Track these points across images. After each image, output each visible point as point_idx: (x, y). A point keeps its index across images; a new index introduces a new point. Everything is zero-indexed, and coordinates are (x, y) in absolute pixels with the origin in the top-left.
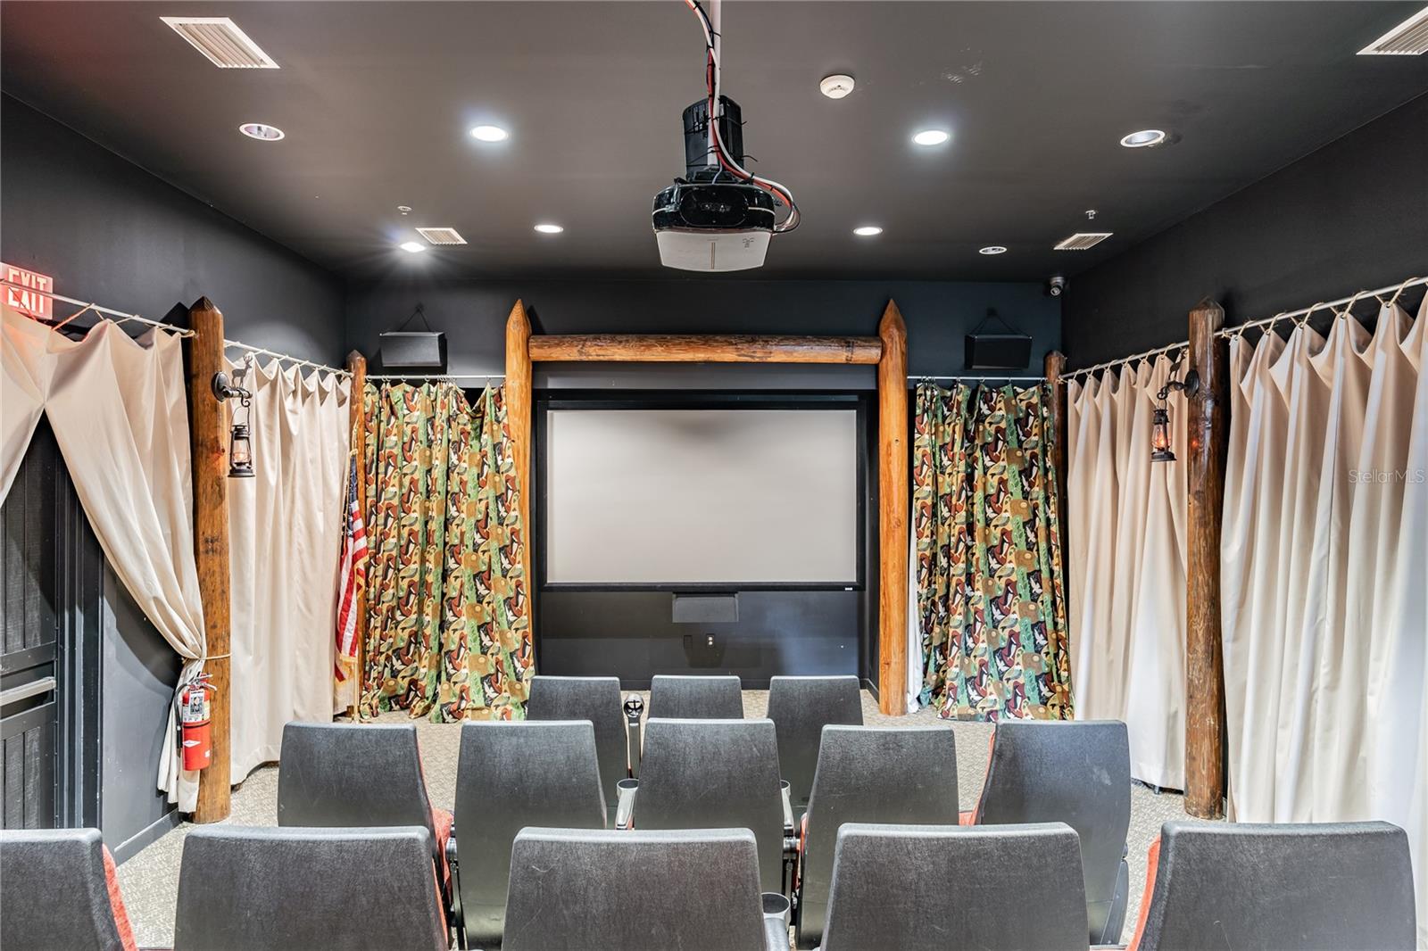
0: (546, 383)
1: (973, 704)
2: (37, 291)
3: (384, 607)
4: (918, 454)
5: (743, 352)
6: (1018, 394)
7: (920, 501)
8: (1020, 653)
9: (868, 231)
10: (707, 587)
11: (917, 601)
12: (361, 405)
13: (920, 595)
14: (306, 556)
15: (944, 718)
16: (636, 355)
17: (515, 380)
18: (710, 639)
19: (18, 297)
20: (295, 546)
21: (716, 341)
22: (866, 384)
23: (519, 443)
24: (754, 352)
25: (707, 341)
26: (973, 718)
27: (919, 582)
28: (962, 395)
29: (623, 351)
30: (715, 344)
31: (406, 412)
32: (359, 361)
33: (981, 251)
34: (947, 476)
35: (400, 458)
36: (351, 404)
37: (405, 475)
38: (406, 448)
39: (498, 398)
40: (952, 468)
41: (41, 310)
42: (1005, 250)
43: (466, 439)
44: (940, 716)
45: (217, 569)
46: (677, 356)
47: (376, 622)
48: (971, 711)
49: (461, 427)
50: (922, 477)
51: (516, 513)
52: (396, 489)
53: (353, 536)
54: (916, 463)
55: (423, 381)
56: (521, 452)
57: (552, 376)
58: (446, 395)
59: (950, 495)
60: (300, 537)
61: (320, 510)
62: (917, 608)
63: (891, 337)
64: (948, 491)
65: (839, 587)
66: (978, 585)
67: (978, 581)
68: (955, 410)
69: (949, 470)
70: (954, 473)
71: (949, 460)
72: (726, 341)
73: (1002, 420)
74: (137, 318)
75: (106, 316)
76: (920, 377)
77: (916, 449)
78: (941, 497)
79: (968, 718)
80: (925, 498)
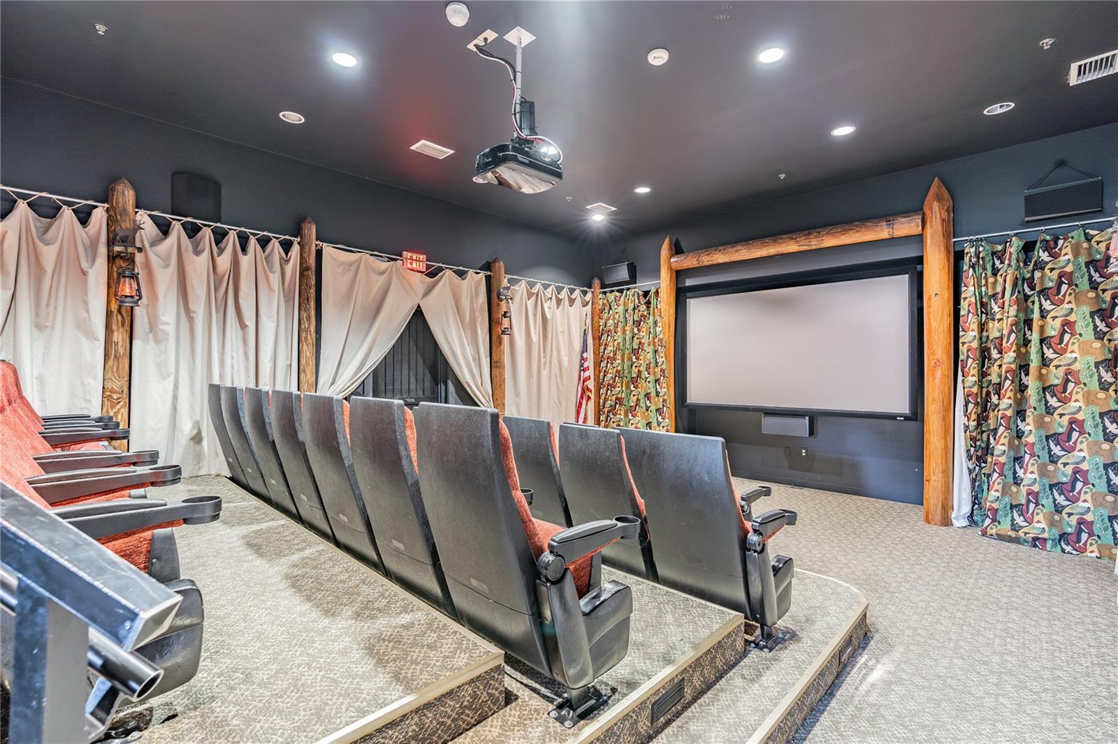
0: (685, 283)
1: (1015, 527)
2: (419, 261)
3: (606, 410)
4: (964, 305)
5: (802, 243)
6: (1093, 236)
7: (966, 345)
8: (1088, 490)
9: (843, 131)
10: (785, 410)
11: (963, 431)
12: (597, 305)
13: (966, 428)
14: (558, 378)
15: (983, 535)
16: (730, 257)
17: (665, 283)
18: (804, 451)
19: (411, 264)
20: (553, 372)
21: (782, 239)
22: (910, 252)
23: (666, 319)
24: (809, 242)
25: (775, 240)
26: (1016, 540)
27: (965, 415)
28: (1015, 246)
29: (722, 256)
30: (781, 241)
31: (616, 307)
32: (597, 282)
33: (985, 112)
34: (997, 321)
35: (613, 332)
36: (592, 305)
37: (615, 340)
38: (616, 326)
39: (657, 293)
40: (1003, 314)
41: (421, 268)
42: (1013, 105)
43: (644, 319)
44: (980, 533)
45: (498, 374)
46: (756, 253)
47: (602, 418)
48: (1012, 534)
49: (641, 312)
50: (967, 324)
51: (663, 359)
52: (611, 348)
53: (583, 370)
54: (962, 312)
55: (623, 289)
56: (667, 324)
57: (689, 278)
58: (634, 295)
59: (1001, 338)
60: (555, 369)
61: (566, 356)
62: (963, 437)
63: (931, 209)
64: (998, 335)
65: (892, 417)
66: (1029, 419)
67: (1029, 416)
68: (1007, 262)
69: (998, 316)
70: (1005, 318)
71: (999, 307)
72: (789, 238)
73: (1068, 264)
74: (461, 268)
75: (447, 268)
76: (967, 238)
77: (962, 300)
78: (992, 341)
79: (1008, 539)
80: (970, 342)
